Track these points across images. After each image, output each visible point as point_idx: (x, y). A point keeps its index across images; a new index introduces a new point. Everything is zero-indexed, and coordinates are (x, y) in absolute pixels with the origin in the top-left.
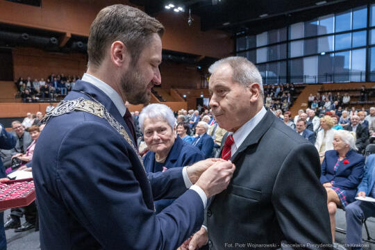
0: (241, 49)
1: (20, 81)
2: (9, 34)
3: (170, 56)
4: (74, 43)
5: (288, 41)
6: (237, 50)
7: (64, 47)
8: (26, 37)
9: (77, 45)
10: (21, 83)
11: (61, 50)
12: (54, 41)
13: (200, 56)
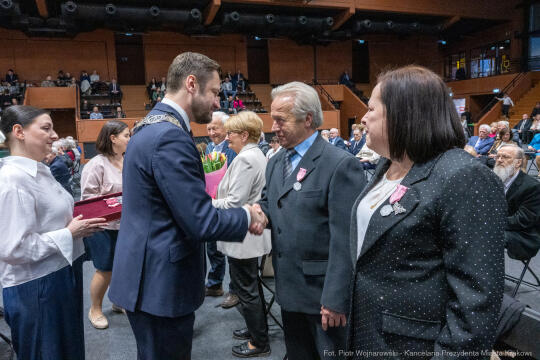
1: (151, 84)
2: (133, 10)
3: (389, 23)
4: (227, 16)
7: (212, 24)
8: (155, 11)
9: (230, 19)
10: (154, 87)
11: (207, 30)
12: (196, 14)
13: (449, 18)
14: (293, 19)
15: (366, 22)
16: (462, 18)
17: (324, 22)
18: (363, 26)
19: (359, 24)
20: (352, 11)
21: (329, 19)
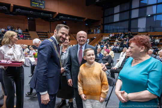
0: (107, 15)
3: (69, 18)
4: (16, 10)
5: (130, 10)
6: (105, 15)
12: (4, 8)
13: (85, 18)
14: (40, 13)
15: (62, 17)
16: (88, 19)
17: (49, 15)
18: (61, 18)
19: (60, 17)
20: (57, 13)
21: (51, 14)
